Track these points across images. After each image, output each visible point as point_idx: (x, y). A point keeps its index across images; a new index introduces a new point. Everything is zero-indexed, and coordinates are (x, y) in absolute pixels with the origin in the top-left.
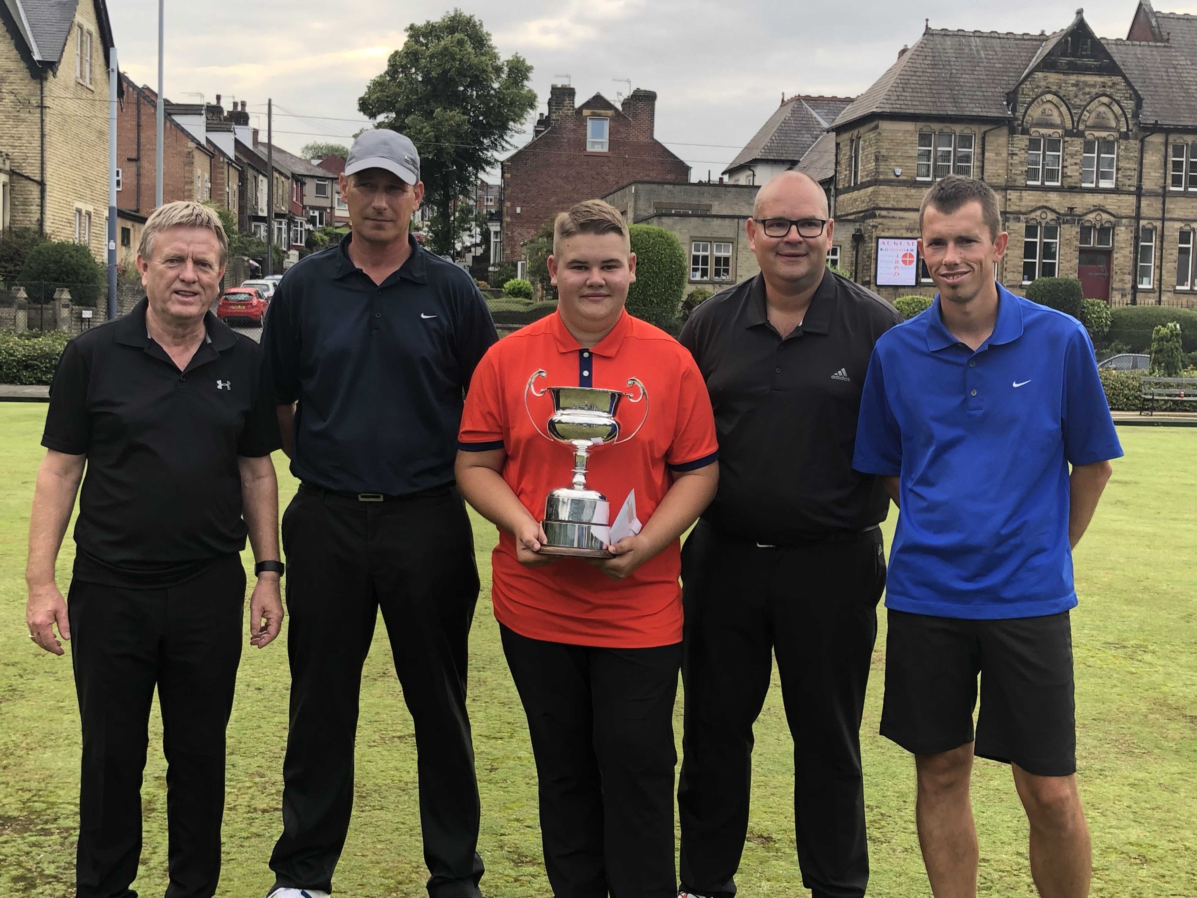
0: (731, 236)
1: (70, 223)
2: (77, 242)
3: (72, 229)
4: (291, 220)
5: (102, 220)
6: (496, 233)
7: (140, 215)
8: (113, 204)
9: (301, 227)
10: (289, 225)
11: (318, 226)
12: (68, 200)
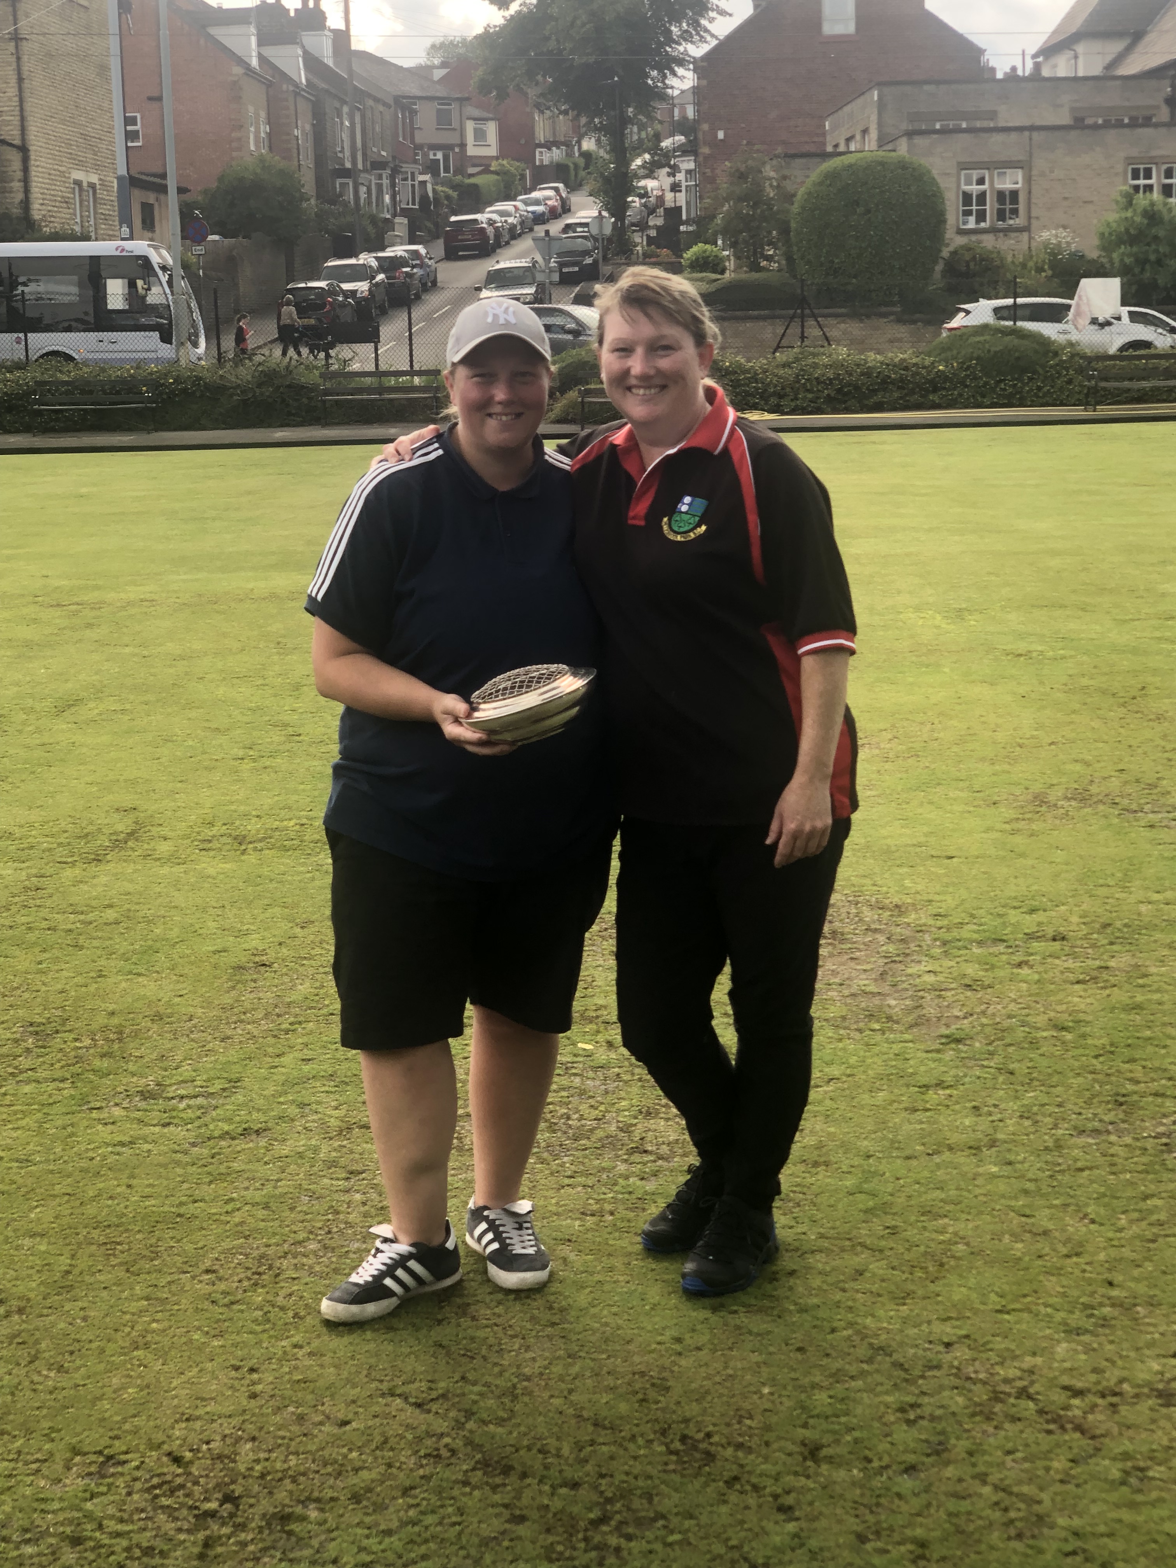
0: (1021, 158)
1: (67, 203)
2: (77, 228)
3: (71, 211)
4: (395, 171)
5: (111, 195)
6: (689, 172)
7: (164, 182)
8: (122, 171)
9: (413, 180)
10: (392, 178)
11: (442, 175)
12: (62, 169)
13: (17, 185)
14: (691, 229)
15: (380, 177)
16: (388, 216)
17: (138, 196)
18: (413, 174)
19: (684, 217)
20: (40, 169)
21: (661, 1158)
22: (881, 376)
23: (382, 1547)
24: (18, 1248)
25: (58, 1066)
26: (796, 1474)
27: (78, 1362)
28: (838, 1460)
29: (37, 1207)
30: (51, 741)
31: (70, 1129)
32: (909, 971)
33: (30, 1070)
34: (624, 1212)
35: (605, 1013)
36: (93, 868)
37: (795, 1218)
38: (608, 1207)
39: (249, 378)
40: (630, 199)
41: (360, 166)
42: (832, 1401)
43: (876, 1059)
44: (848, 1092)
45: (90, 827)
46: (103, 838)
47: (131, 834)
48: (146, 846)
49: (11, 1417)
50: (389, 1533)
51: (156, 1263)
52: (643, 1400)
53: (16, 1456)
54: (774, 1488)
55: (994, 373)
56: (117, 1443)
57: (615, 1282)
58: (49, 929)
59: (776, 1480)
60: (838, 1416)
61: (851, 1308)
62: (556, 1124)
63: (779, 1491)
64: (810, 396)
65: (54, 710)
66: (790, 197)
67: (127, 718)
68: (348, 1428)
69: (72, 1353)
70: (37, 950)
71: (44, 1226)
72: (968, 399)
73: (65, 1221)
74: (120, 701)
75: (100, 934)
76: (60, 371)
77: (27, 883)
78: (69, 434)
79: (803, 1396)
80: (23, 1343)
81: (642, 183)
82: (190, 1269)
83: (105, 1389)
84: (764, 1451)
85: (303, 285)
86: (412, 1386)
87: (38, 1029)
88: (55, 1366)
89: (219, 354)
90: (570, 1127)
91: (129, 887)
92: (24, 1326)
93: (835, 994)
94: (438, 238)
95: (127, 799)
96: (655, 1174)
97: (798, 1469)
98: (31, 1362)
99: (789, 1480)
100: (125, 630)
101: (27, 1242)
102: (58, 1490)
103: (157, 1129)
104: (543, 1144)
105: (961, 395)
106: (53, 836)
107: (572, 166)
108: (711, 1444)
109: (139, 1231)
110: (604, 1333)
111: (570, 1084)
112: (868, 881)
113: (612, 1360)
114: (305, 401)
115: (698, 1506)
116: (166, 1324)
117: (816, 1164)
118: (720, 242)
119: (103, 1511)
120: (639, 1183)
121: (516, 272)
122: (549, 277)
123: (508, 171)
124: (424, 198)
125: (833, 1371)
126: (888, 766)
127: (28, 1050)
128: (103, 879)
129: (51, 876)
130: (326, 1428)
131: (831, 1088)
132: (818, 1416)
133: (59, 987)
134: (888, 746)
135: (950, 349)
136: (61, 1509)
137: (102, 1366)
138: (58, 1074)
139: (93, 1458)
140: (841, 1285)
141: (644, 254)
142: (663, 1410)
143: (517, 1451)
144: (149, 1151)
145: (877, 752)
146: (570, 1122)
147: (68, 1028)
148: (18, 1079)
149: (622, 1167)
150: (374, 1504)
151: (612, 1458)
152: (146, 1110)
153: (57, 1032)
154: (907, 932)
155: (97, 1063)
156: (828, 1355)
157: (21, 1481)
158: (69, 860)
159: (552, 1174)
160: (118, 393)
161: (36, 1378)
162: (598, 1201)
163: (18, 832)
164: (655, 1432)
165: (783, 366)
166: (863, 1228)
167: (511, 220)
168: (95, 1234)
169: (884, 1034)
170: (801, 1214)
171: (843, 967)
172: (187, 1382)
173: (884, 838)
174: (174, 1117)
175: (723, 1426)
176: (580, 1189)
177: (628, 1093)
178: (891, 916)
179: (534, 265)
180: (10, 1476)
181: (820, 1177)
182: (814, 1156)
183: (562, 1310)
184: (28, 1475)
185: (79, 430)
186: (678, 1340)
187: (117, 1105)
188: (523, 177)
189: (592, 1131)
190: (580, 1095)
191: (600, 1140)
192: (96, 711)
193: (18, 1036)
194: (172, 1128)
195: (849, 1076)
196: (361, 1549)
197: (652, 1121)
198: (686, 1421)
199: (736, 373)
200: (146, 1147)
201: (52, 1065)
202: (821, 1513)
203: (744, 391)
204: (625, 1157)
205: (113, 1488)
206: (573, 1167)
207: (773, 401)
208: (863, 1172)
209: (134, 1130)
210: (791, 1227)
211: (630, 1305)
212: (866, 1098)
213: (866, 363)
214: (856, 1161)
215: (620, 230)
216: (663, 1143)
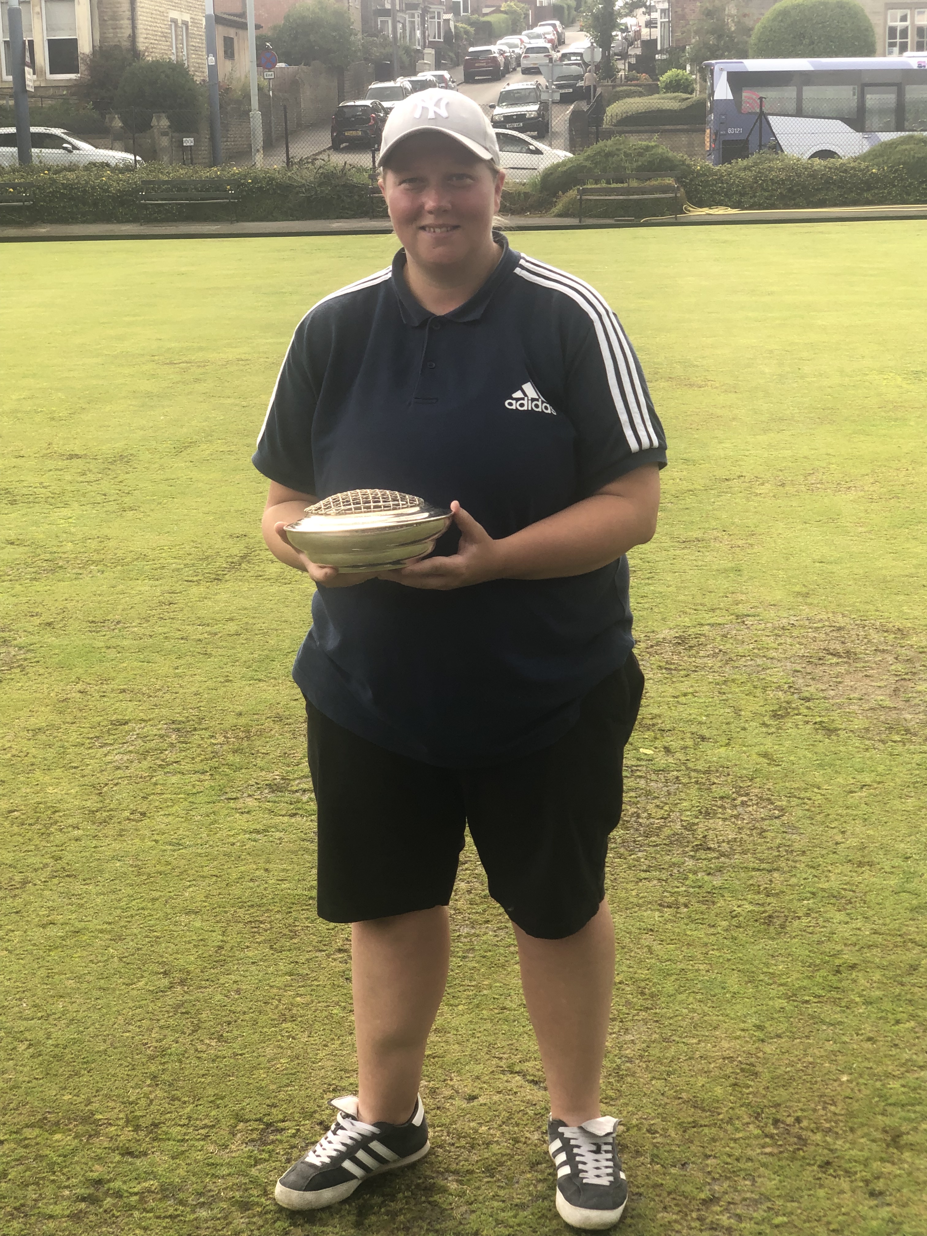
1: (165, 37)
2: (173, 58)
3: (168, 43)
4: (425, 11)
5: (200, 30)
6: (663, 11)
7: (243, 20)
8: (210, 11)
9: (439, 18)
10: (423, 17)
11: (462, 14)
12: (161, 9)
13: (126, 23)
14: (664, 57)
15: (413, 16)
16: (419, 48)
17: (221, 32)
18: (439, 13)
19: (659, 48)
20: (144, 10)
21: (723, 855)
22: (825, 178)
23: (517, 1221)
24: (176, 924)
25: (198, 759)
26: (882, 1160)
27: (235, 1033)
28: (918, 1147)
29: (190, 886)
30: (173, 476)
31: (212, 817)
32: (919, 688)
33: (176, 762)
34: (697, 905)
35: (660, 721)
36: (215, 587)
37: (848, 914)
38: (682, 900)
39: (312, 179)
40: (614, 33)
41: (398, 8)
42: (906, 1090)
43: (900, 768)
44: (880, 798)
45: (210, 551)
46: (222, 560)
47: (243, 557)
48: (257, 568)
49: (181, 1083)
50: (522, 1206)
51: (295, 941)
52: (735, 1084)
53: (186, 1122)
54: (864, 1174)
55: (918, 176)
56: (274, 1111)
57: (697, 971)
58: (182, 639)
59: (865, 1166)
60: (913, 1105)
61: (910, 1001)
62: (628, 822)
63: (869, 1176)
64: (766, 194)
65: (174, 451)
66: (748, 31)
67: (233, 457)
68: (475, 1103)
69: (229, 1023)
70: (173, 657)
71: (197, 904)
72: (896, 196)
73: (216, 899)
74: (226, 443)
75: (224, 644)
76: (162, 173)
77: (161, 598)
78: (170, 224)
79: (878, 1084)
80: (187, 1013)
81: (624, 20)
82: (325, 948)
83: (261, 1059)
84: (850, 1137)
85: (352, 103)
86: (527, 1064)
87: (179, 726)
88: (216, 1035)
89: (288, 158)
90: (641, 824)
91: (247, 604)
92: (187, 997)
93: (856, 707)
94: (458, 65)
95: (238, 527)
96: (720, 870)
97: (883, 1155)
98: (193, 1031)
99: (876, 1165)
100: (226, 384)
101: (184, 919)
102: (225, 1156)
103: (286, 819)
104: (619, 840)
105: (890, 193)
106: (180, 558)
107: (565, 6)
108: (801, 1128)
109: (278, 912)
110: (692, 1018)
111: (637, 786)
112: (870, 607)
113: (703, 1044)
114: (356, 197)
115: (798, 1189)
116: (308, 998)
117: (860, 864)
118: (688, 68)
119: (267, 1178)
120: (706, 878)
121: (523, 92)
122: (552, 97)
123: (515, 11)
124: (448, 32)
125: (903, 1061)
126: (873, 506)
127: (172, 745)
128: (224, 596)
129: (180, 592)
130: (458, 1102)
131: (864, 794)
132: (894, 1104)
133: (194, 689)
134: (871, 489)
135: (881, 155)
136: (229, 1175)
137: (256, 1037)
138: (199, 767)
139: (255, 1125)
140: (899, 979)
141: (626, 77)
142: (755, 1094)
143: (628, 1130)
144: (280, 839)
145: (862, 493)
146: (641, 820)
147: (204, 726)
148: (166, 770)
149: (690, 863)
150: (506, 1177)
151: (714, 1140)
152: (275, 802)
153: (195, 729)
154: (911, 653)
155: (231, 758)
156: (896, 1045)
157: (193, 1146)
158: (195, 579)
159: (630, 868)
160: (208, 190)
161: (200, 1047)
162: (672, 894)
163: (151, 554)
164: (750, 1116)
165: (745, 169)
166: (912, 926)
167: (517, 50)
168: (240, 913)
169: (904, 745)
170: (853, 911)
171: (859, 684)
172: (331, 1054)
173: (881, 569)
174: (299, 809)
175: (810, 1112)
176: (655, 882)
177: (687, 795)
178: (895, 638)
179: (537, 87)
180: (183, 1140)
181: (866, 876)
182: (858, 856)
183: (652, 995)
184: (198, 1140)
185: (175, 221)
186: (759, 1028)
187: (250, 796)
188: (526, 16)
189: (660, 828)
190: (647, 795)
191: (668, 837)
192: (208, 452)
193: (163, 732)
194: (298, 818)
195: (879, 783)
196: (498, 1222)
197: (711, 821)
198: (777, 1105)
199: (706, 175)
200: (278, 835)
201: (193, 759)
202: (909, 1199)
203: (713, 190)
204: (692, 853)
205: (274, 1154)
206: (647, 862)
207: (736, 198)
208: (904, 872)
209: (266, 820)
210: (847, 923)
211: (712, 993)
212: (897, 804)
213: (812, 167)
214: (898, 862)
215: (607, 59)
216: (724, 841)
